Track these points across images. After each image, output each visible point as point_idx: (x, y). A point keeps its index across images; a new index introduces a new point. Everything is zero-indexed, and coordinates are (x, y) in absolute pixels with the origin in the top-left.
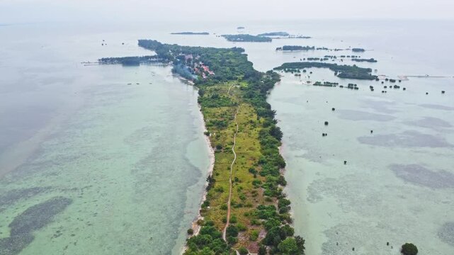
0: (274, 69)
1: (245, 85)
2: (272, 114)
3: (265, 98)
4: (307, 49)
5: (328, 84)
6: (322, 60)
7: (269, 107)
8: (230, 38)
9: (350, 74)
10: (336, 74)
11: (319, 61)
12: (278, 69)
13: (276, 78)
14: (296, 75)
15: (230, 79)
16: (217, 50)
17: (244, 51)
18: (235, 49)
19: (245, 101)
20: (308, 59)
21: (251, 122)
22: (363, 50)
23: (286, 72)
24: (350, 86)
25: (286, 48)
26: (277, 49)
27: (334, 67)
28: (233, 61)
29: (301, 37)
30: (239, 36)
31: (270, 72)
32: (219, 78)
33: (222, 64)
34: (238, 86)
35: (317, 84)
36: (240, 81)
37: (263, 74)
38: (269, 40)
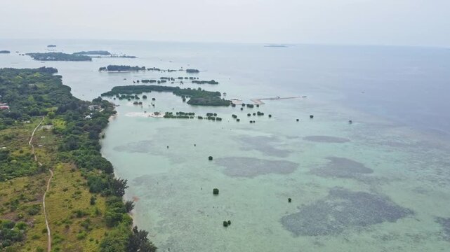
0: (102, 95)
1: (60, 124)
3: (99, 148)
4: (137, 69)
5: (182, 115)
6: (159, 82)
8: (37, 57)
9: (203, 100)
10: (184, 100)
11: (156, 84)
12: (108, 94)
13: (110, 110)
14: (136, 103)
15: (35, 114)
16: (16, 72)
17: (56, 71)
18: (43, 70)
19: (64, 159)
20: (143, 81)
21: (80, 215)
22: (197, 71)
23: (121, 99)
24: (210, 117)
25: (111, 68)
26: (101, 69)
27: (176, 91)
28: (39, 85)
29: (124, 57)
30: (50, 54)
31: (98, 101)
32: (14, 116)
33: (22, 91)
34: (49, 127)
35: (168, 115)
36: (51, 117)
37: (88, 103)
38: (90, 59)
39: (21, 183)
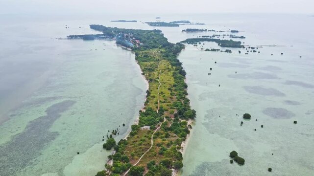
0: (181, 42)
1: (163, 50)
2: (180, 64)
3: (176, 57)
4: (202, 31)
5: (214, 50)
6: (211, 37)
7: (178, 61)
8: (151, 24)
9: (228, 44)
10: (219, 45)
11: (209, 38)
12: (184, 42)
13: (183, 47)
14: (195, 45)
15: (154, 47)
16: (144, 31)
17: (161, 32)
18: (155, 31)
19: (164, 59)
20: (203, 37)
21: (168, 68)
22: (237, 32)
23: (189, 43)
24: (227, 51)
25: (188, 30)
26: (183, 31)
27: (218, 41)
28: (155, 37)
29: (198, 24)
30: (158, 23)
31: (178, 44)
32: (147, 47)
33: (148, 38)
34: (159, 51)
35: (207, 50)
36: (160, 48)
37: (174, 44)
38: (178, 26)
39: (152, 63)
